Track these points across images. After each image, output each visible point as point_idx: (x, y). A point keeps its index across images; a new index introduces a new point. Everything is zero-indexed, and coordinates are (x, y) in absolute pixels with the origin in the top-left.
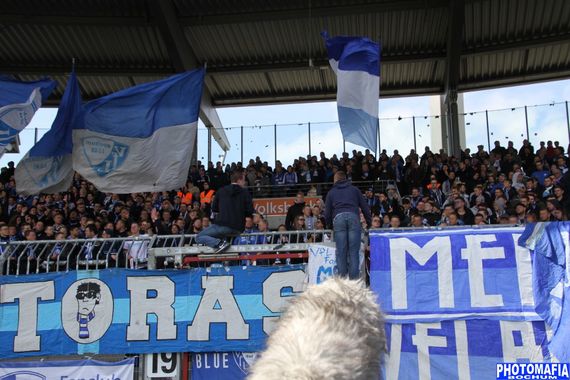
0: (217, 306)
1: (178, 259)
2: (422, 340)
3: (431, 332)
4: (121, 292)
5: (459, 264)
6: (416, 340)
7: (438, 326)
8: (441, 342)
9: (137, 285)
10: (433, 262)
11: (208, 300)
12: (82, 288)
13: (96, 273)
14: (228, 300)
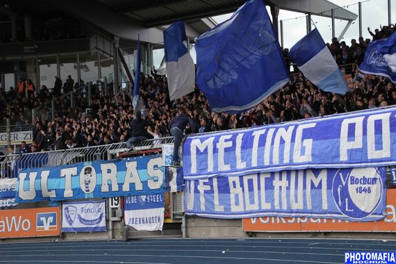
0: (131, 176)
1: (118, 155)
2: (201, 188)
3: (205, 184)
4: (99, 171)
5: (215, 150)
6: (199, 188)
7: (207, 181)
8: (208, 188)
9: (104, 167)
10: (206, 150)
11: (128, 172)
12: (86, 169)
13: (90, 163)
14: (135, 172)
